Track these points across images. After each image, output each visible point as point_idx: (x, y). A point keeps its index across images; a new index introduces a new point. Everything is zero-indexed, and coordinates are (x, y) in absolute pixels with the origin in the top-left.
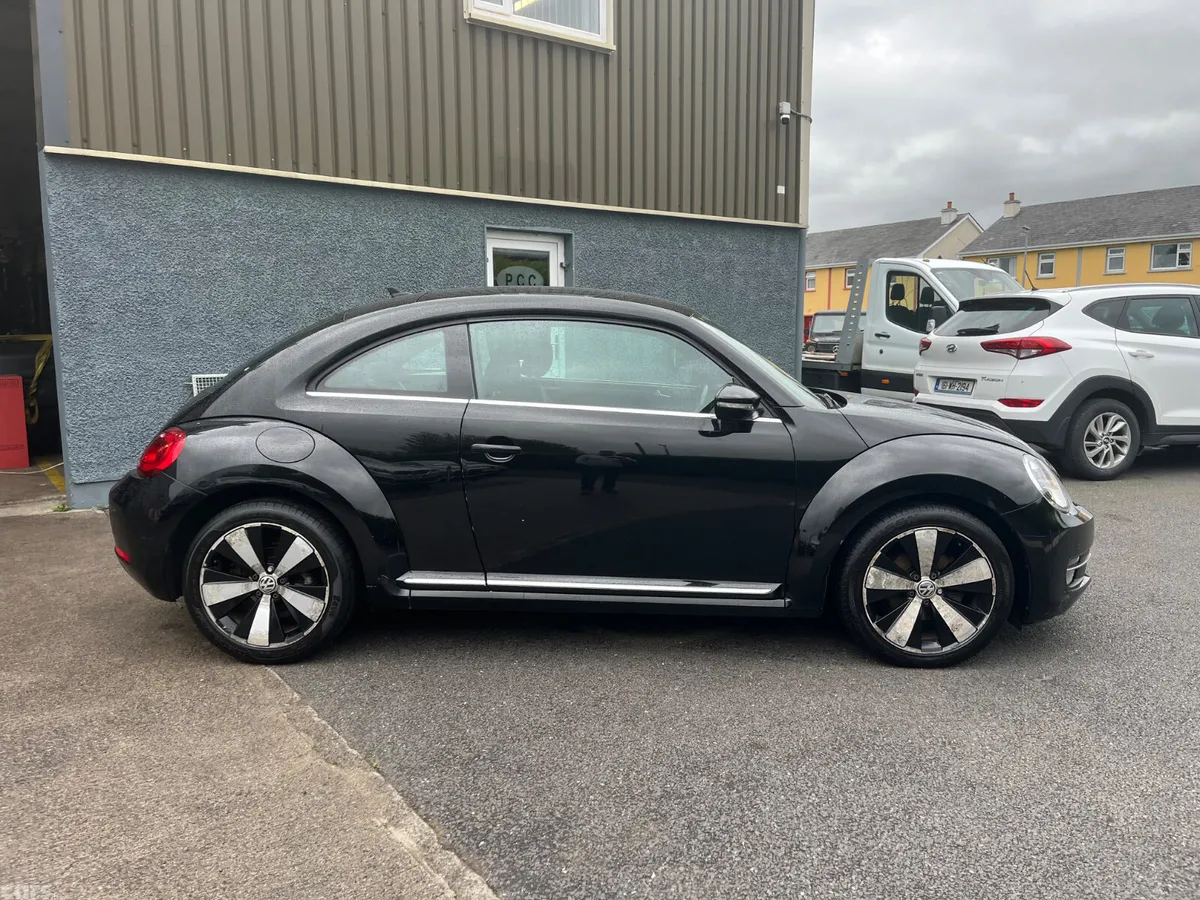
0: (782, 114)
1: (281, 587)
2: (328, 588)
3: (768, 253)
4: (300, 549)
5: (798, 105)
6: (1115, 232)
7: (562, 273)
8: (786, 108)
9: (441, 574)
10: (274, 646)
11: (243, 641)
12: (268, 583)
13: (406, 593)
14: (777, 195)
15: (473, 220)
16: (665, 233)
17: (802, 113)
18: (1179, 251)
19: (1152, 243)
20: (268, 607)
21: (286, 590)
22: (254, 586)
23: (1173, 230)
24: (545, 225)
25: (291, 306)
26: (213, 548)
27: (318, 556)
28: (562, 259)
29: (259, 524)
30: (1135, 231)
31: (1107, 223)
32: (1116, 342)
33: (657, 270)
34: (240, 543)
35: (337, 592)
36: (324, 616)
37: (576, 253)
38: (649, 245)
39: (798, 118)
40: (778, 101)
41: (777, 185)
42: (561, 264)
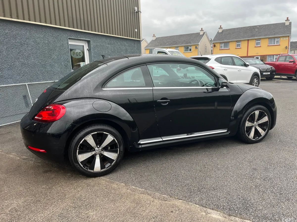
0: (135, 10)
1: (102, 152)
2: (119, 149)
3: (134, 47)
4: (110, 139)
5: (138, 8)
6: (176, 44)
7: (88, 52)
8: (136, 8)
9: (149, 139)
10: (102, 170)
11: (92, 171)
12: (99, 151)
13: (140, 146)
14: (135, 31)
15: (65, 36)
16: (113, 41)
17: (139, 10)
18: (189, 48)
19: (184, 46)
20: (99, 158)
21: (104, 152)
22: (93, 153)
23: (188, 43)
24: (83, 38)
25: (13, 62)
26: (81, 142)
27: (116, 140)
28: (87, 48)
29: (96, 133)
30: (180, 43)
31: (174, 42)
32: (221, 67)
33: (111, 51)
34: (90, 140)
35: (122, 149)
36: (118, 158)
37: (92, 46)
38: (109, 44)
39: (138, 11)
40: (134, 7)
41: (135, 29)
42: (88, 49)
